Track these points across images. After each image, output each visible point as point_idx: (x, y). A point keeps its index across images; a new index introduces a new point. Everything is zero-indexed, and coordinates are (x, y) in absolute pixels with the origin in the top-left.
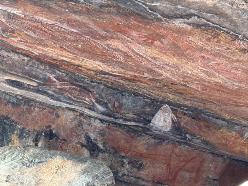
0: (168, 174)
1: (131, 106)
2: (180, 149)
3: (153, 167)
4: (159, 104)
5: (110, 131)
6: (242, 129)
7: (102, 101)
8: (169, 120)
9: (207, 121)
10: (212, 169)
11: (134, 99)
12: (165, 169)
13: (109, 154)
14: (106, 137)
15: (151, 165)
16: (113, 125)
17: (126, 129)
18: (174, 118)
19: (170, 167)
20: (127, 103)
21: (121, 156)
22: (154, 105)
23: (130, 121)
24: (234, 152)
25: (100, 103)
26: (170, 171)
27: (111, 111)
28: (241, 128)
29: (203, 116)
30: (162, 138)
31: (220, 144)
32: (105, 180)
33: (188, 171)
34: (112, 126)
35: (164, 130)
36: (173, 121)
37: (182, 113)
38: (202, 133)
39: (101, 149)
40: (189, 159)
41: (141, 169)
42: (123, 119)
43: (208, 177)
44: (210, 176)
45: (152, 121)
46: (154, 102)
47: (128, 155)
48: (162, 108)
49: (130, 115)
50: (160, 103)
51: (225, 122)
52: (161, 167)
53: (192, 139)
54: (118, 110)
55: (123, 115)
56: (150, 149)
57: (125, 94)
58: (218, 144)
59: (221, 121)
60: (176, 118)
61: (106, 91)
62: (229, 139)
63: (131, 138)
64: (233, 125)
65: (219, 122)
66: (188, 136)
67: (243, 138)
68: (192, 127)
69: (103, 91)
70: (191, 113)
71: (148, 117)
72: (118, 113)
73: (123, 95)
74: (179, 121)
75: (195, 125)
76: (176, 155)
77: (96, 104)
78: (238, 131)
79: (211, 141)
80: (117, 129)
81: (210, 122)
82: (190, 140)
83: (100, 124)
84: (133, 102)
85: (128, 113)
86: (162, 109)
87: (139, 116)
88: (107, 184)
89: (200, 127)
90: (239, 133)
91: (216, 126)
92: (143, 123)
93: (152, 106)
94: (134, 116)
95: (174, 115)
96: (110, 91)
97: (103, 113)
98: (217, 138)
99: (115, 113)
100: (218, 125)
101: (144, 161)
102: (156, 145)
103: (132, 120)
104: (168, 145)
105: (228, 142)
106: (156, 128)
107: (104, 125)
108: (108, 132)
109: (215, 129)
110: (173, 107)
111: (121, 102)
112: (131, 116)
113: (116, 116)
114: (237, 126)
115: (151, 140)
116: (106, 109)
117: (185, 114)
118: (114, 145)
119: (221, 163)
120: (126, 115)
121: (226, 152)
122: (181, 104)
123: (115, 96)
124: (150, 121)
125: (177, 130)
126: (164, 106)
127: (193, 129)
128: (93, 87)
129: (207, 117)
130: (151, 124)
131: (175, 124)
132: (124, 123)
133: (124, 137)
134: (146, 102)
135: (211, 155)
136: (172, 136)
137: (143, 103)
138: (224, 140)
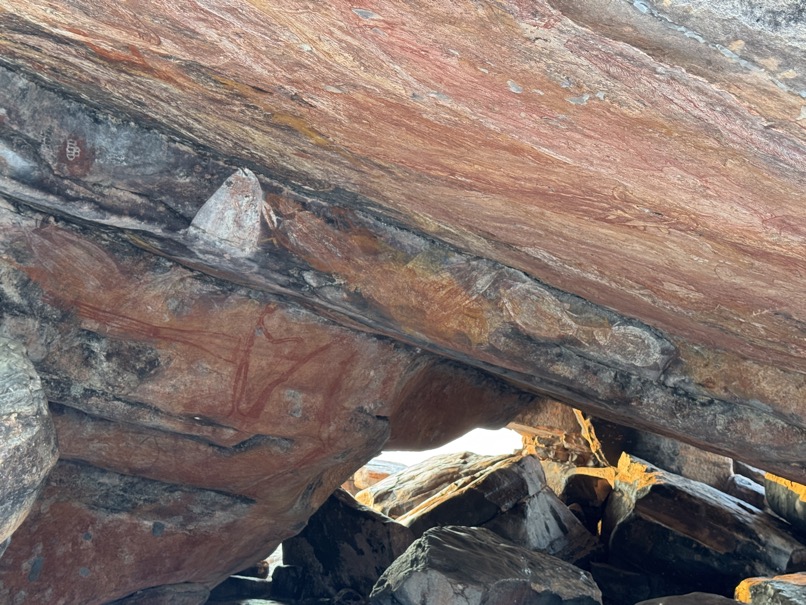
0: (238, 395)
1: (126, 161)
2: (283, 319)
3: (190, 370)
4: (221, 163)
5: (47, 242)
6: (470, 265)
7: (20, 135)
8: (252, 221)
9: (370, 233)
10: (376, 385)
11: (138, 140)
12: (229, 379)
13: (41, 322)
14: (31, 264)
15: (184, 366)
16: (60, 224)
17: (105, 240)
18: (270, 217)
19: (246, 374)
20: (113, 150)
21: (83, 330)
22: (206, 168)
23: (119, 212)
24: (440, 334)
25: (12, 140)
26: (245, 384)
27: (51, 171)
28: (468, 261)
29: (360, 216)
30: (227, 282)
31: (402, 307)
32: (13, 399)
33: (302, 389)
34: (57, 229)
35: (234, 253)
36: (264, 224)
37: (297, 201)
38: (353, 272)
39: (13, 303)
40: (309, 351)
41: (151, 375)
42: (96, 203)
43: (362, 408)
44: (366, 407)
45: (194, 221)
46: (205, 155)
47: (108, 329)
48: (230, 179)
49: (120, 194)
50: (225, 162)
51: (423, 241)
52: (218, 373)
53: (322, 287)
54: (78, 170)
55: (93, 192)
56: (185, 314)
57: (107, 119)
58: (395, 307)
59: (412, 236)
60: (274, 218)
61: (36, 99)
62: (431, 294)
63: (121, 272)
64: (447, 252)
65: (408, 240)
66: (309, 277)
67: (470, 292)
68: (323, 251)
69: (24, 97)
70: (324, 204)
71: (184, 206)
72: (77, 181)
73: (97, 121)
74: (284, 228)
75: (333, 243)
76: (268, 336)
78: (458, 271)
79: (376, 298)
80: (74, 238)
81: (381, 236)
82: (314, 292)
83: (11, 216)
84: (134, 149)
85: (112, 186)
86: (231, 183)
87: (151, 201)
88: (19, 414)
89: (349, 251)
90: (461, 277)
91: (396, 252)
92: (164, 226)
93: (198, 168)
94: (134, 197)
95: (268, 207)
96: (50, 99)
97: (20, 178)
98: (396, 288)
99: (66, 182)
100: (402, 247)
101: (163, 352)
102: (205, 301)
103: (126, 212)
104: (245, 302)
105: (425, 303)
106: (206, 243)
107: (28, 223)
108: (42, 247)
109: (394, 259)
110: (268, 180)
111: (89, 146)
112: (124, 195)
113: (68, 191)
114: (456, 255)
115: (192, 284)
116: (33, 164)
117: (305, 206)
118: (60, 294)
119: (402, 369)
120: (106, 192)
121: (417, 333)
122: (293, 169)
123: (69, 120)
124: (187, 221)
125: (276, 255)
126: (240, 173)
127: (325, 256)
129: (371, 220)
130: (191, 229)
131: (269, 237)
132: (97, 217)
133: (98, 267)
134: (177, 152)
135: (375, 342)
136: (259, 273)
137: (168, 157)
138: (417, 296)
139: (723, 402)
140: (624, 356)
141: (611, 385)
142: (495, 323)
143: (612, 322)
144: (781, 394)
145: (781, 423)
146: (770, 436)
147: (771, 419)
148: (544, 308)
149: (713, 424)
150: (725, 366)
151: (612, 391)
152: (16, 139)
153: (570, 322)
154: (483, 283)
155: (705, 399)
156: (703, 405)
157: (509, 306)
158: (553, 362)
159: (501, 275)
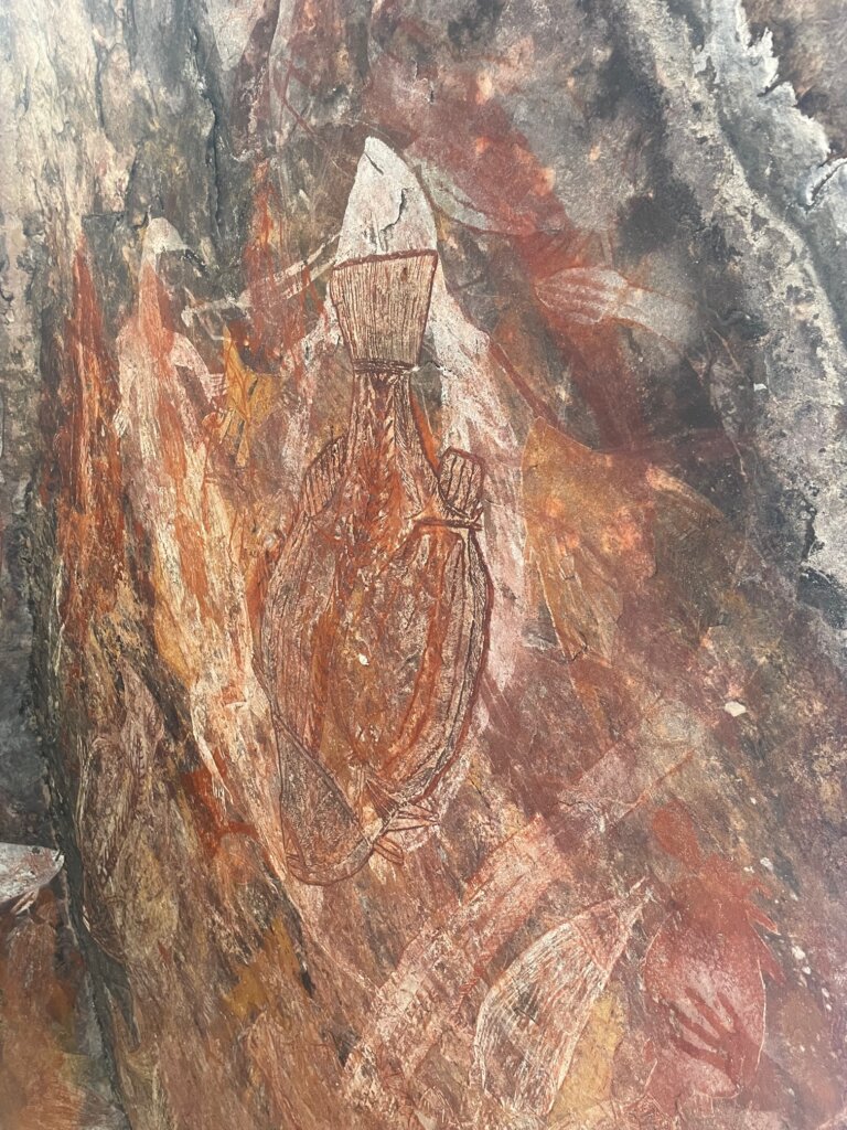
4: (53, 833)
6: (108, 1107)
9: (75, 999)
11: (27, 754)
18: (24, 904)
22: (38, 822)
28: (111, 1102)
29: (87, 980)
37: (60, 915)
38: (16, 1007)
50: (57, 835)
51: (100, 1048)
57: (29, 716)
59: (99, 1036)
61: (14, 659)
62: (49, 1095)
64: (105, 1076)
65: (94, 1039)
68: (21, 968)
70: (76, 942)
73: (21, 711)
74: (20, 921)
75: (35, 972)
78: (94, 1102)
81: (79, 1011)
84: (15, 756)
86: (38, 852)
89: (39, 991)
90: (90, 1109)
91: (71, 1035)
93: (33, 817)
95: (35, 896)
96: (22, 668)
98: (30, 1059)
100: (82, 1037)
105: (36, 1097)
109: (62, 1038)
110: (65, 880)
114: (109, 1087)
117: (60, 926)
127: (14, 973)
129: (89, 992)
134: (38, 791)
138: (37, 1084)
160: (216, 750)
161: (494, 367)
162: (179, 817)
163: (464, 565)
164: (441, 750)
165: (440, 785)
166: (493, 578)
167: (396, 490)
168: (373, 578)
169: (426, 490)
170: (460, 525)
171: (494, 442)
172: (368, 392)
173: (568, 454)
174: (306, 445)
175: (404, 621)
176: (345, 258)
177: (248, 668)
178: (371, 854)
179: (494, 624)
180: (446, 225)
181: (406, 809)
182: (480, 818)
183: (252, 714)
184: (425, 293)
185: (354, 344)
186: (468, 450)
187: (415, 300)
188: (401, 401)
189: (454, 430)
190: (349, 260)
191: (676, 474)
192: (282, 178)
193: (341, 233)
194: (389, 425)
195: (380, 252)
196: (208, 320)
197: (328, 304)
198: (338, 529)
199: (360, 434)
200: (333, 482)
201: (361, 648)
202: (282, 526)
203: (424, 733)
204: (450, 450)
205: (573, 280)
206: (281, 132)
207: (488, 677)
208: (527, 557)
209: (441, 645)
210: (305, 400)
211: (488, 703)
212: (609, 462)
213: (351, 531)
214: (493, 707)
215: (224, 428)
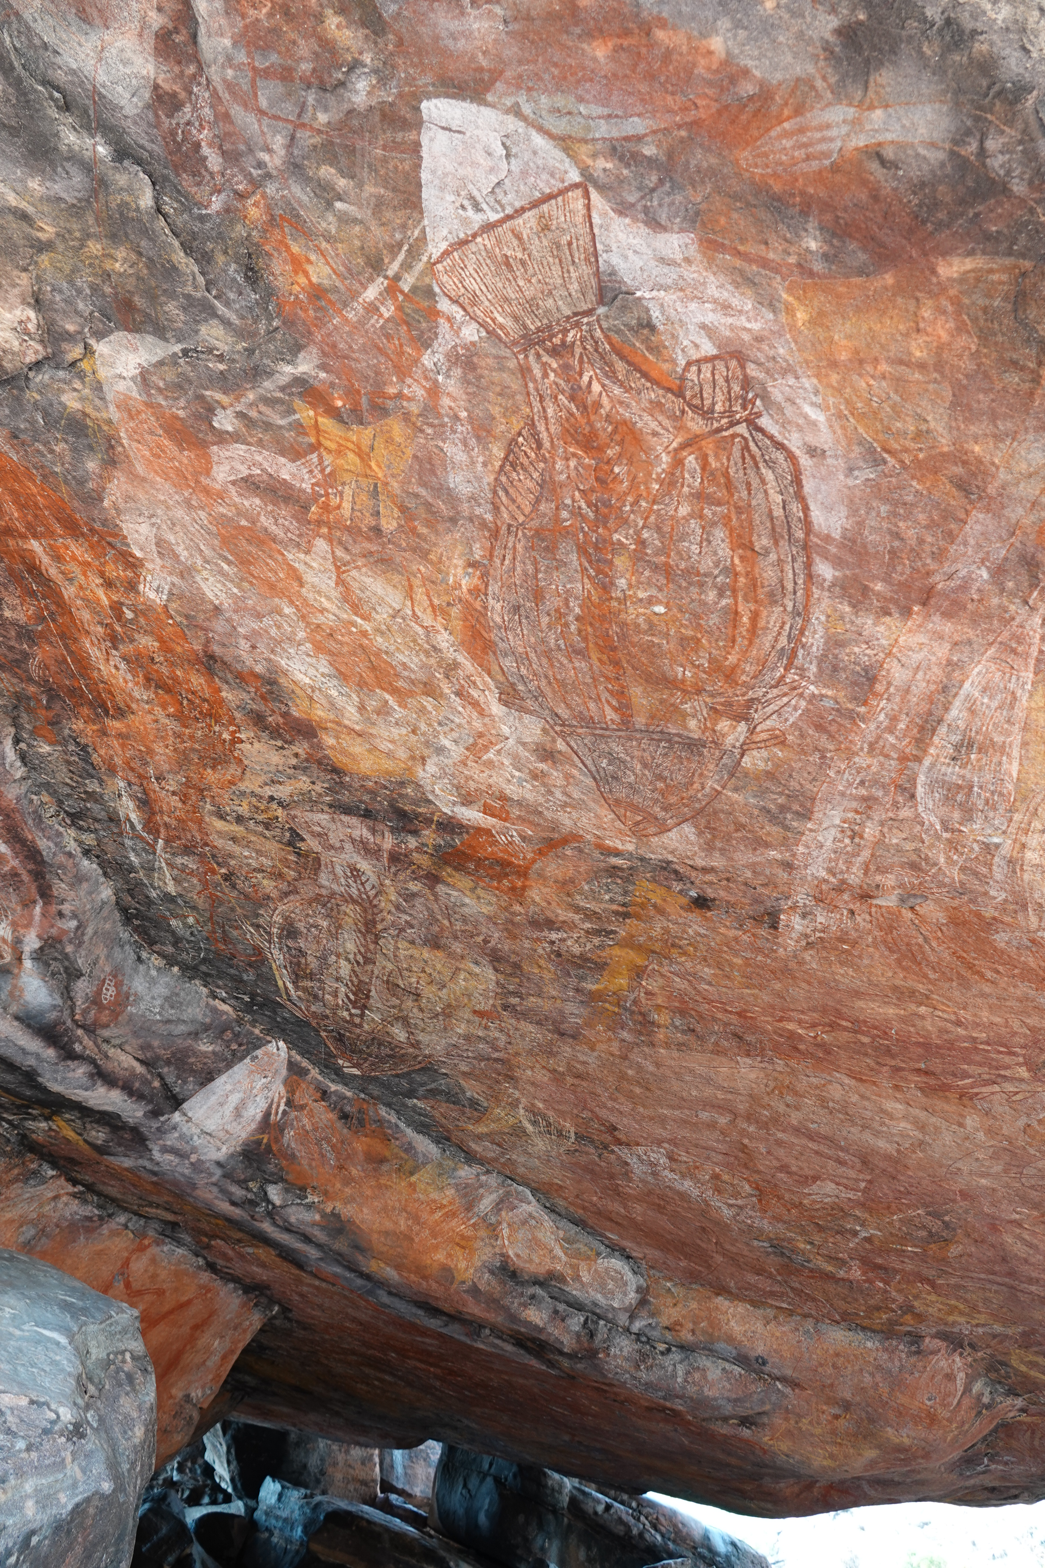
1: (159, 1013)
2: (153, 1261)
4: (257, 1031)
6: (479, 1180)
7: (67, 959)
8: (255, 1111)
9: (385, 1134)
10: (215, 1360)
18: (278, 1107)
20: (148, 998)
22: (237, 1035)
23: (112, 1082)
24: (418, 1270)
25: (49, 965)
27: (73, 1014)
28: (478, 1175)
29: (383, 1111)
31: (387, 1233)
35: (205, 1154)
36: (267, 1115)
37: (318, 1088)
38: (338, 1186)
40: (167, 1307)
42: (97, 1066)
43: (190, 1395)
44: (193, 1394)
45: (185, 1106)
46: (244, 1018)
48: (259, 1052)
49: (124, 1057)
50: (262, 1031)
53: (287, 1206)
54: (105, 1017)
55: (100, 1050)
57: (149, 959)
58: (379, 1233)
60: (282, 1107)
61: (104, 918)
62: (425, 1216)
64: (456, 1164)
65: (424, 1145)
66: (275, 1193)
67: (470, 1214)
68: (316, 1155)
69: (101, 911)
70: (350, 1094)
71: (185, 1082)
72: (94, 1032)
73: (139, 959)
74: (285, 1122)
75: (333, 1145)
76: (128, 1285)
77: (28, 964)
78: (464, 1188)
79: (357, 1221)
81: (397, 1139)
82: (271, 1213)
84: (171, 1001)
85: (120, 1047)
86: (257, 1057)
87: (150, 1072)
90: (466, 1195)
91: (405, 1161)
92: (149, 1108)
93: (229, 1035)
94: (136, 1064)
95: (283, 1092)
97: (28, 1019)
98: (385, 1209)
99: (80, 1032)
100: (414, 1156)
102: (73, 1231)
104: (119, 1234)
105: (416, 1228)
106: (182, 1137)
109: (399, 1170)
110: (298, 1058)
111: (125, 988)
112: (127, 1061)
113: (75, 1045)
114: (468, 1166)
115: (66, 1204)
116: (59, 1002)
117: (324, 1095)
120: (111, 1052)
123: (118, 952)
124: (176, 1102)
125: (253, 1159)
126: (271, 1047)
127: (313, 1164)
128: (79, 879)
130: (177, 1114)
131: (262, 1132)
134: (214, 1010)
136: (215, 1184)
137: (205, 1015)
138: (407, 1219)
139: (682, 1347)
140: (604, 1295)
141: (578, 1335)
142: (485, 1254)
143: (598, 1254)
144: (750, 1334)
145: (737, 1370)
146: (728, 1386)
147: (727, 1366)
148: (540, 1235)
149: (674, 1376)
150: (694, 1305)
151: (579, 1341)
152: (54, 965)
153: (558, 1252)
154: (486, 1203)
155: (662, 1347)
156: (662, 1353)
157: (506, 1232)
158: (525, 1306)
159: (508, 1194)
160: (485, 805)
161: (711, 260)
162: (455, 893)
163: (753, 457)
164: (787, 627)
165: (800, 653)
166: (794, 449)
167: (628, 438)
168: (638, 533)
169: (673, 418)
170: (732, 424)
171: (745, 329)
172: (544, 365)
173: (839, 296)
174: (481, 459)
175: (693, 547)
176: (444, 246)
177: (496, 709)
178: (742, 755)
179: (808, 487)
180: (584, 150)
181: (770, 696)
182: (856, 650)
183: (524, 744)
184: (583, 230)
185: (502, 327)
186: (715, 352)
187: (570, 244)
188: (596, 350)
189: (685, 343)
190: (451, 245)
191: (971, 253)
192: (299, 202)
193: (426, 222)
194: (590, 383)
195: (494, 217)
196: (262, 408)
197: (444, 305)
198: (565, 514)
199: (550, 412)
200: (535, 475)
201: (651, 601)
202: (478, 553)
203: (762, 623)
204: (689, 364)
205: (786, 134)
206: (269, 150)
207: (817, 536)
208: (827, 409)
209: (751, 542)
210: (456, 418)
211: (826, 557)
212: (889, 279)
213: (584, 506)
214: (835, 555)
215: (347, 505)
